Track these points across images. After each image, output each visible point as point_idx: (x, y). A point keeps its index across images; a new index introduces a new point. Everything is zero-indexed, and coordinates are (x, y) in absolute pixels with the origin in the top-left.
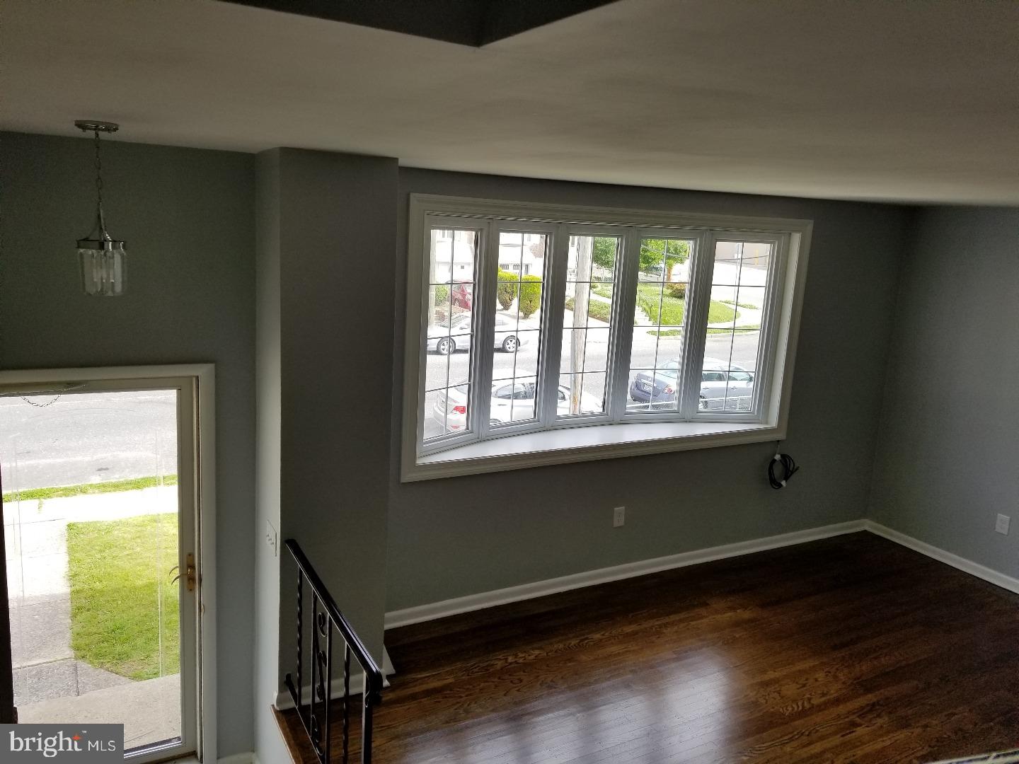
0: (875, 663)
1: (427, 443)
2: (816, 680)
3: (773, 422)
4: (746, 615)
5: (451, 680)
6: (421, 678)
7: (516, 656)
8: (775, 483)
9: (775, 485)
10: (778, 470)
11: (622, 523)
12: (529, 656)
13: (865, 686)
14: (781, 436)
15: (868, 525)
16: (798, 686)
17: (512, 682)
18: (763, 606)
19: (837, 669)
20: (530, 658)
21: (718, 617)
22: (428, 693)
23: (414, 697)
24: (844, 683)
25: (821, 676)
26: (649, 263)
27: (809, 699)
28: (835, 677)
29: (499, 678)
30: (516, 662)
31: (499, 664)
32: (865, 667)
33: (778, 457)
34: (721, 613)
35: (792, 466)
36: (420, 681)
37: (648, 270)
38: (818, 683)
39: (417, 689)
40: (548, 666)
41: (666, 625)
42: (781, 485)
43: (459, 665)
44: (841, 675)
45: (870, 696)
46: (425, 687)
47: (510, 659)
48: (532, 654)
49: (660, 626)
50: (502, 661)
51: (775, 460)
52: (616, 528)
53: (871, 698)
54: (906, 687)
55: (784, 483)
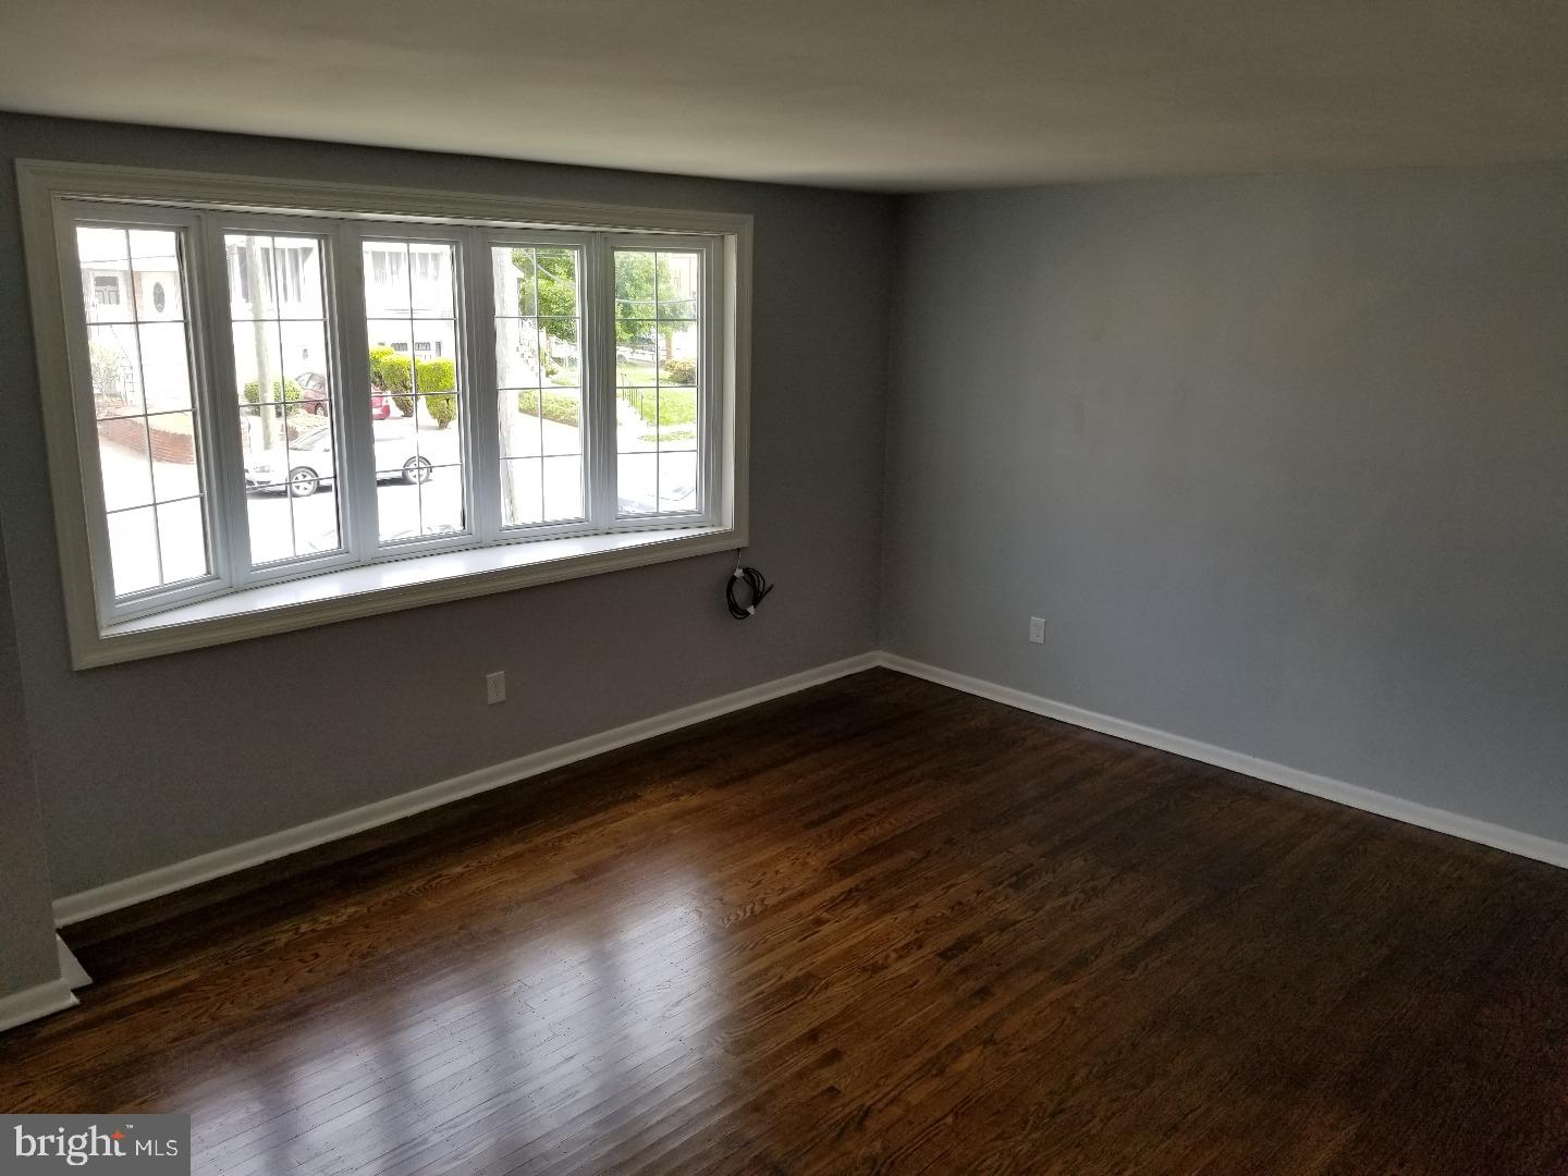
0: (862, 836)
1: (122, 601)
2: (777, 872)
3: (728, 523)
4: (693, 801)
5: (193, 976)
6: (140, 983)
7: (315, 921)
8: (737, 611)
9: (739, 614)
10: (741, 593)
11: (502, 697)
12: (338, 917)
13: (841, 868)
14: (741, 541)
15: (882, 659)
16: (751, 885)
17: (301, 960)
18: (718, 787)
19: (809, 854)
20: (339, 920)
21: (651, 811)
22: (149, 1003)
23: (120, 1014)
24: (814, 870)
25: (784, 867)
26: (634, 332)
27: (763, 900)
28: (805, 864)
29: (281, 959)
30: (313, 931)
31: (284, 939)
32: (847, 845)
33: (739, 573)
34: (655, 805)
35: (761, 585)
36: (135, 989)
37: (635, 343)
38: (779, 876)
39: (128, 1001)
40: (367, 927)
41: (568, 837)
42: (748, 614)
43: (212, 951)
44: (812, 862)
45: (848, 880)
46: (146, 994)
47: (304, 928)
48: (343, 914)
49: (560, 839)
50: (290, 934)
51: (734, 579)
52: (492, 705)
53: (849, 883)
54: (898, 861)
55: (751, 610)
